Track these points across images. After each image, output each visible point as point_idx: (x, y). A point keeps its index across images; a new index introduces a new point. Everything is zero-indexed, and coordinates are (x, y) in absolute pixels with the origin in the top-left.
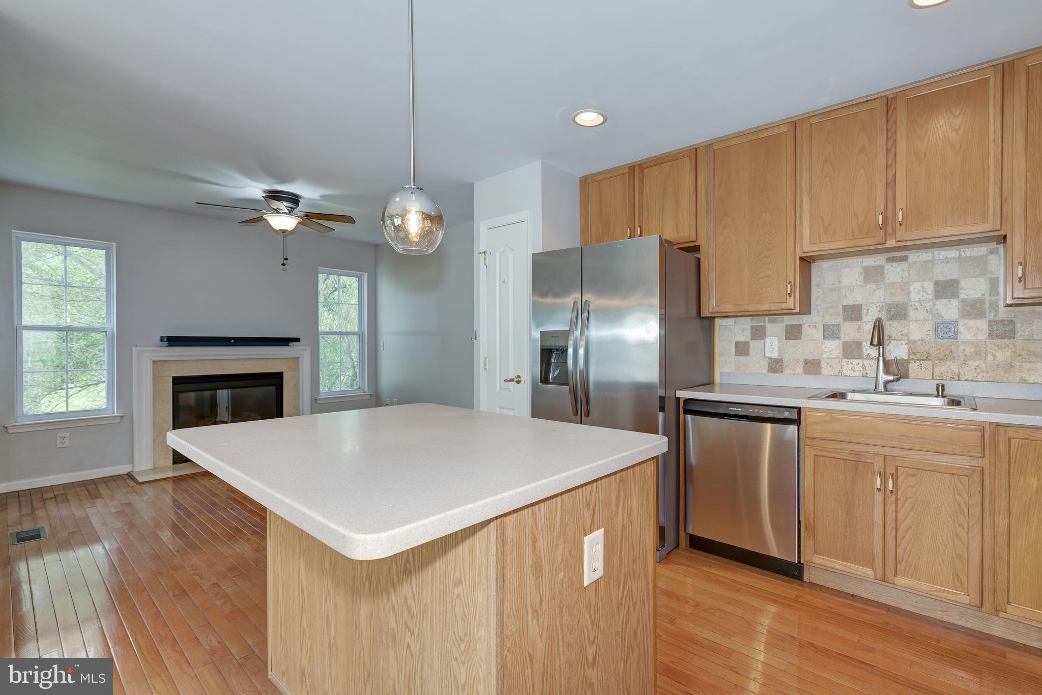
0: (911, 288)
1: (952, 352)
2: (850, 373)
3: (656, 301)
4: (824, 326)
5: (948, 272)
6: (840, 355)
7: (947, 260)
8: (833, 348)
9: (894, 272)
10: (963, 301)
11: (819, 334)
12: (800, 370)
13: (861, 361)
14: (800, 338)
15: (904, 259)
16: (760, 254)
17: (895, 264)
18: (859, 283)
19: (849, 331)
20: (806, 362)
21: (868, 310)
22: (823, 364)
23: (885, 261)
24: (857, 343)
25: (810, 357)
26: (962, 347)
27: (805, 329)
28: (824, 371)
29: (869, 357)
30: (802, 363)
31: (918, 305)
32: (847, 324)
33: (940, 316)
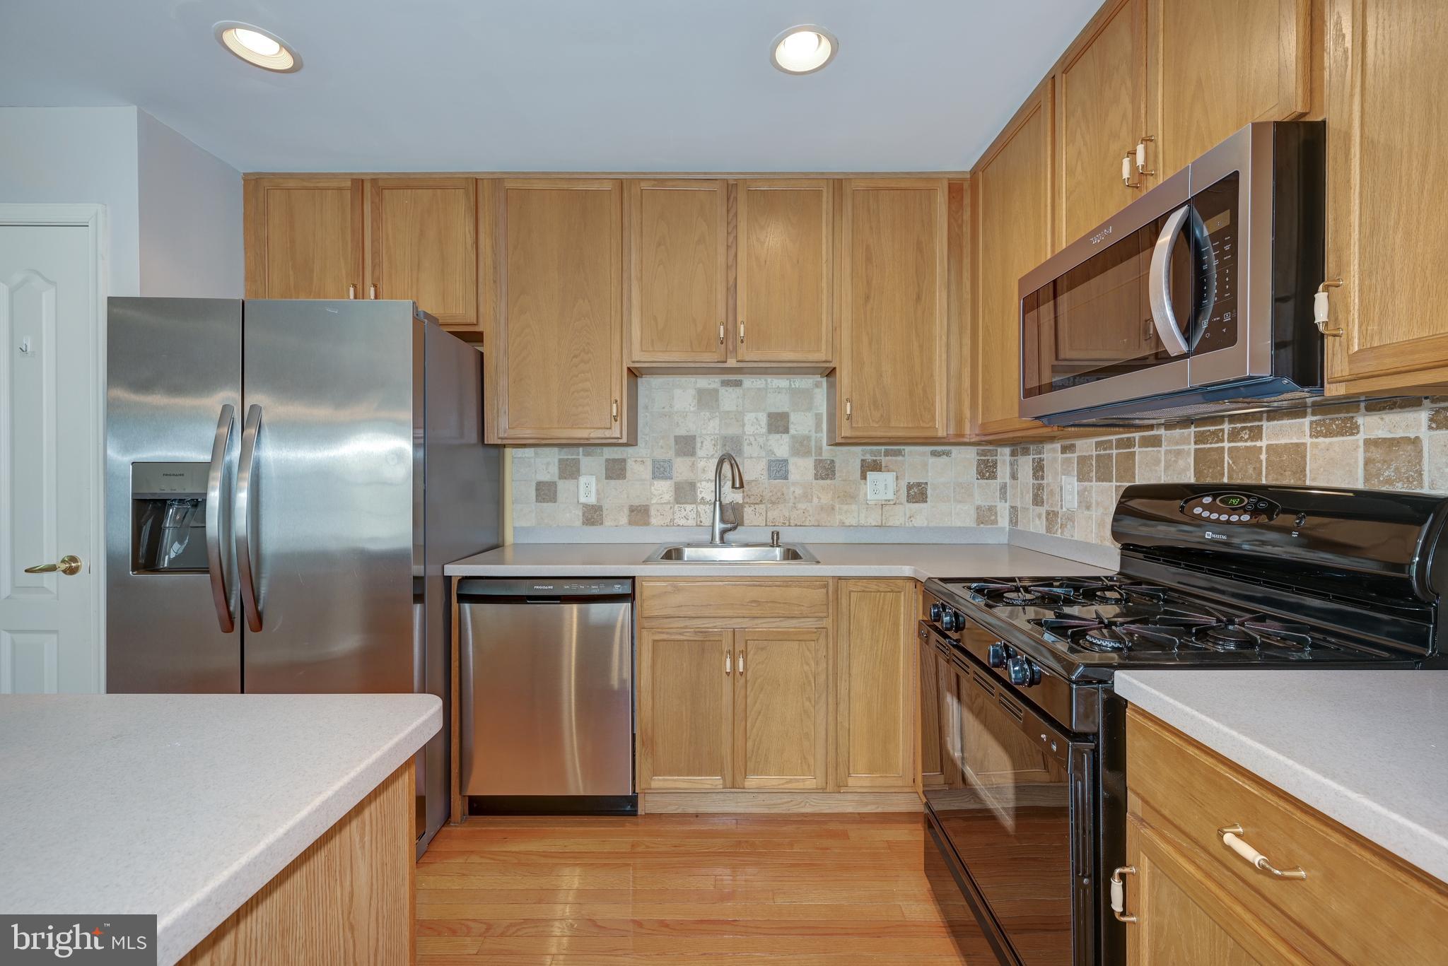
0: (746, 419)
1: (783, 494)
2: (682, 522)
4: (654, 461)
5: (780, 403)
6: (672, 499)
7: (779, 390)
8: (663, 490)
9: (729, 399)
10: (793, 437)
11: (645, 471)
12: (624, 520)
13: (694, 506)
14: (624, 477)
15: (738, 384)
16: (575, 356)
17: (730, 389)
18: (692, 409)
19: (681, 469)
20: (633, 510)
21: (702, 443)
22: (653, 512)
23: (719, 384)
24: (691, 483)
25: (636, 502)
26: (792, 489)
27: (630, 463)
28: (653, 521)
29: (703, 501)
30: (626, 511)
31: (752, 439)
32: (679, 460)
33: (773, 453)
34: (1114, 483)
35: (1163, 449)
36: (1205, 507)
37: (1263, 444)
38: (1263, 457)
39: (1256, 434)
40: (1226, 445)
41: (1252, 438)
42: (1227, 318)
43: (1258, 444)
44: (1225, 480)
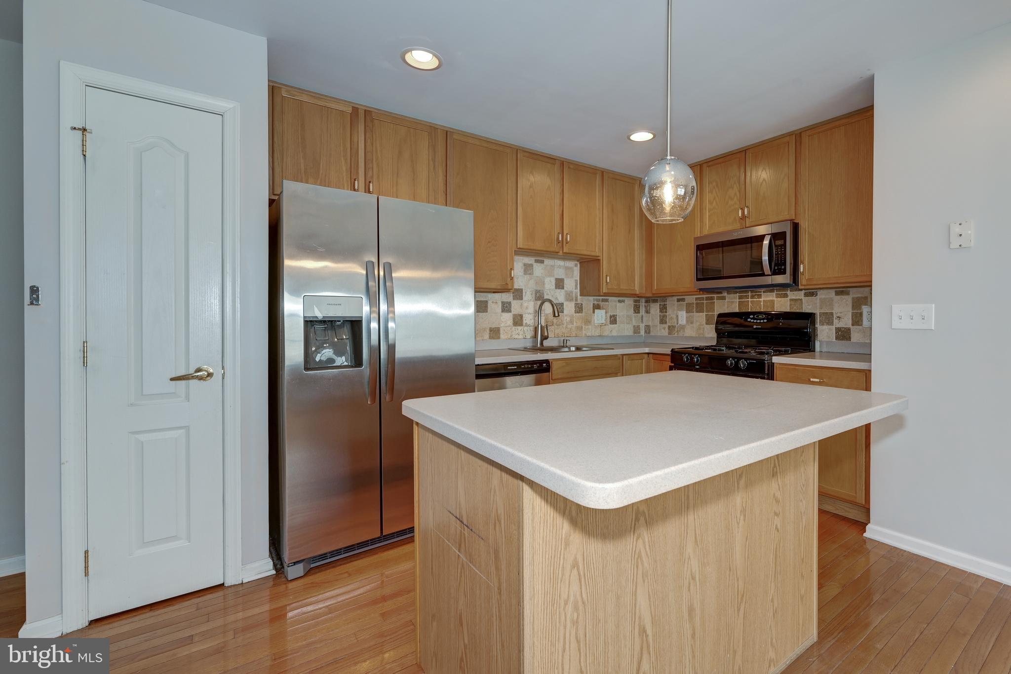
0: (546, 281)
1: (562, 321)
2: (516, 337)
3: (471, 275)
4: (502, 302)
5: (560, 273)
6: (511, 324)
7: (560, 267)
8: (507, 318)
9: (538, 269)
10: (566, 291)
11: (499, 308)
12: (487, 336)
13: (522, 327)
14: (487, 312)
15: (542, 262)
16: (489, 242)
17: (539, 264)
18: (521, 274)
19: (516, 306)
20: (491, 330)
21: (526, 293)
22: (501, 332)
23: (534, 261)
24: (520, 315)
25: (493, 326)
26: (565, 318)
27: (490, 304)
28: (502, 336)
29: (527, 325)
30: (488, 331)
31: (548, 291)
32: (515, 301)
33: (558, 300)
34: (705, 313)
35: (726, 300)
36: (752, 319)
37: (762, 300)
38: (762, 303)
39: (760, 296)
40: (750, 300)
41: (758, 298)
42: (783, 267)
43: (760, 300)
44: (750, 311)
